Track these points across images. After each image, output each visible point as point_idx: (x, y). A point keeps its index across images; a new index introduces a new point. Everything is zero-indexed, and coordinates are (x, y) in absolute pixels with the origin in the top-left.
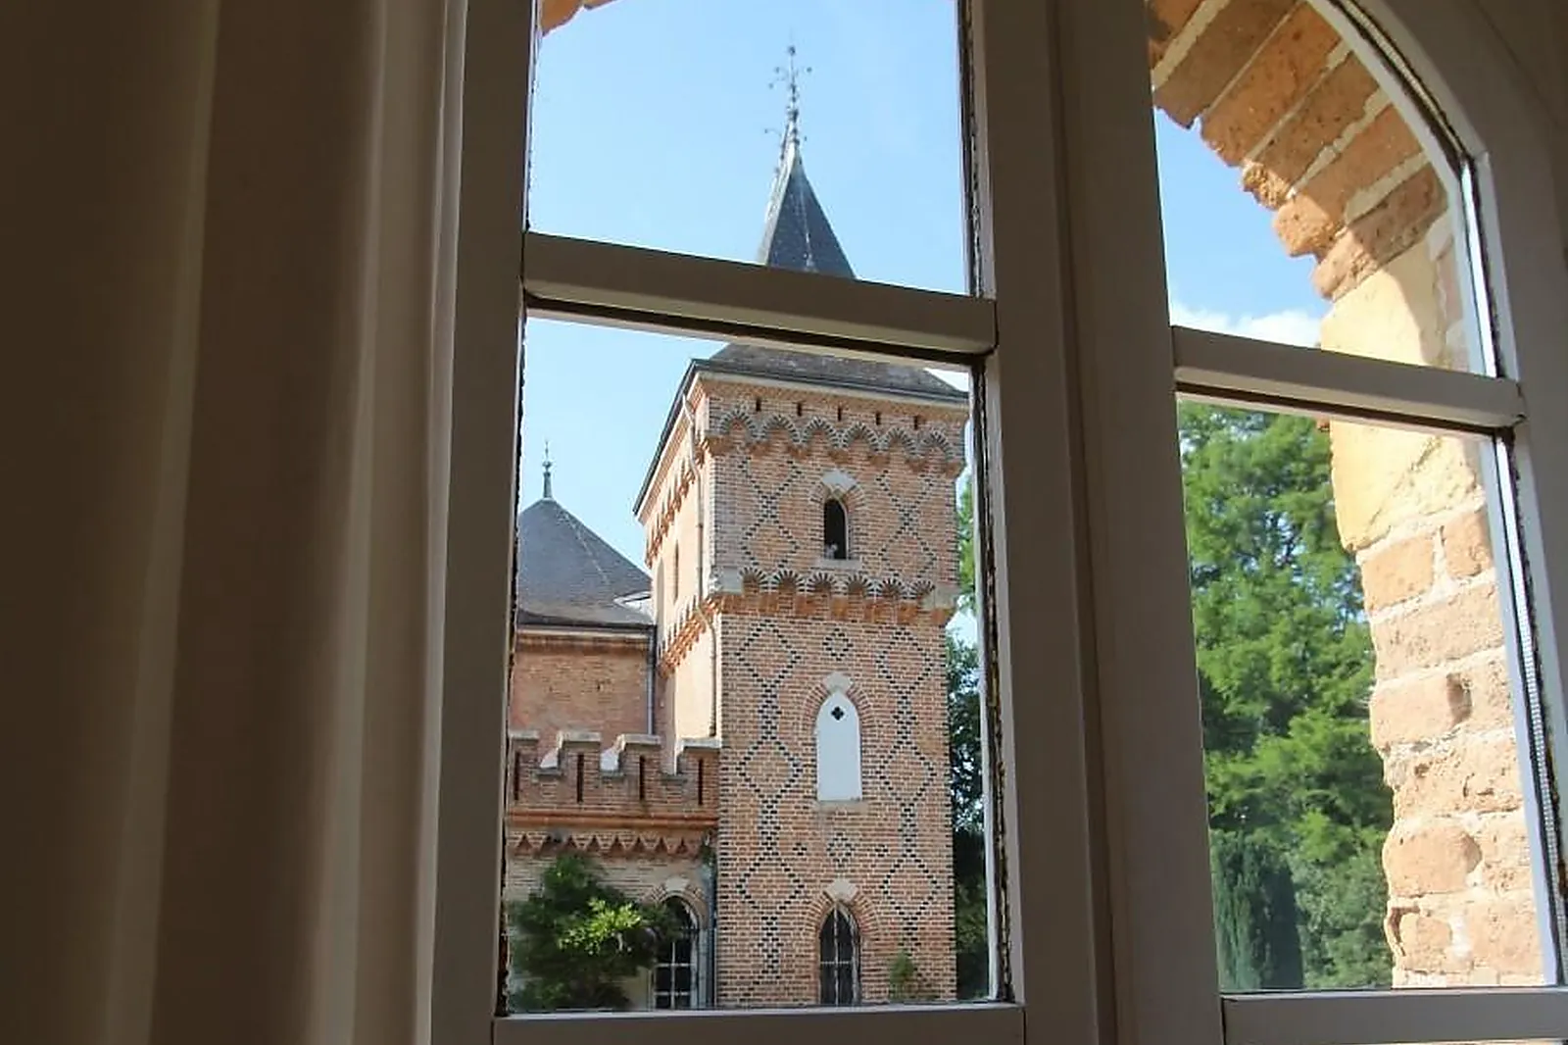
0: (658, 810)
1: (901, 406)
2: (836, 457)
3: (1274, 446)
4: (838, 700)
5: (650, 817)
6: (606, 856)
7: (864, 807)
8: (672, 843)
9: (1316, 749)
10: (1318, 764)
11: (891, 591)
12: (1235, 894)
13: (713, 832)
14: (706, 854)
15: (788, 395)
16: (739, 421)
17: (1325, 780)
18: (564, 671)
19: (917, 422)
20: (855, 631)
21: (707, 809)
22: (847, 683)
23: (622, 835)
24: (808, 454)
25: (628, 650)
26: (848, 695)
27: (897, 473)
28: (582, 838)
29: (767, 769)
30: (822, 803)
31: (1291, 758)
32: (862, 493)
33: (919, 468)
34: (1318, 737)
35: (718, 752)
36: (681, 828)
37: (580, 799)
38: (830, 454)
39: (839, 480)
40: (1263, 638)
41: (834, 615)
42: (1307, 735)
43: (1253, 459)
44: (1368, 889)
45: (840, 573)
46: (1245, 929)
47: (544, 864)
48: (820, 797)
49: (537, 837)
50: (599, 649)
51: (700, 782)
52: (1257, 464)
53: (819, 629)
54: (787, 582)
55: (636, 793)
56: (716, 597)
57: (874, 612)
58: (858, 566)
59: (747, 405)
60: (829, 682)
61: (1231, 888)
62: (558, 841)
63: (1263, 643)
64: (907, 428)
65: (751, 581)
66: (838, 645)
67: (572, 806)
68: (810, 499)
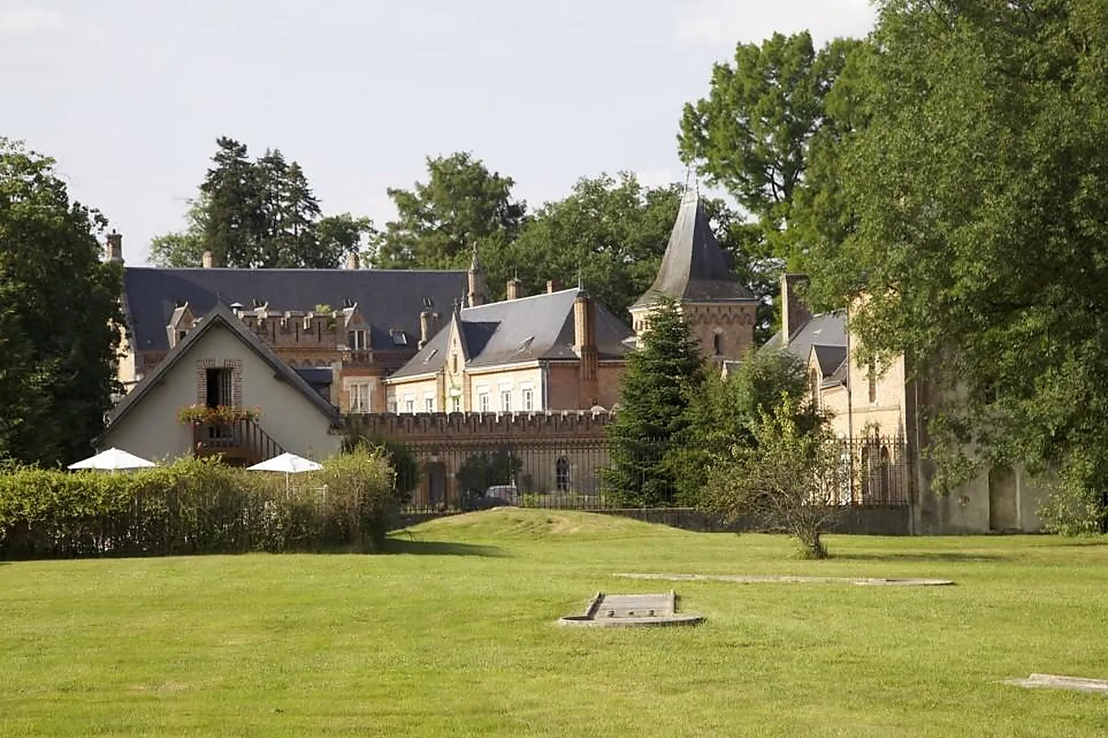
2: (719, 324)
15: (704, 307)
16: (691, 316)
19: (742, 309)
24: (711, 323)
27: (736, 326)
32: (725, 333)
33: (742, 323)
38: (716, 322)
39: (719, 330)
59: (693, 311)
64: (739, 312)
68: (711, 337)
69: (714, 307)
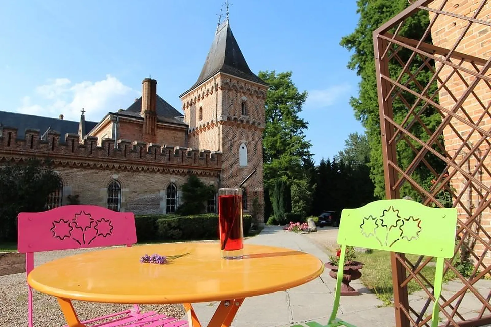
0: (210, 166)
1: (256, 84)
2: (244, 94)
3: (279, 94)
4: (243, 145)
5: (208, 167)
6: (199, 176)
7: (248, 168)
8: (212, 173)
9: (286, 162)
10: (286, 165)
11: (254, 123)
12: (280, 191)
13: (220, 171)
14: (218, 176)
15: (236, 79)
16: (227, 83)
17: (286, 169)
18: (167, 134)
19: (259, 88)
20: (246, 131)
21: (219, 167)
22: (245, 142)
23: (202, 171)
24: (239, 92)
25: (181, 130)
26: (245, 144)
27: (255, 98)
28: (194, 171)
29: (231, 158)
30: (241, 166)
31: (280, 164)
32: (248, 101)
33: (259, 97)
34: (287, 159)
35: (221, 154)
36: (214, 170)
37: (195, 163)
38: (243, 93)
39: (244, 98)
40: (275, 137)
41: (243, 127)
42: (284, 159)
43: (275, 96)
44: (295, 192)
45: (245, 118)
46: (282, 199)
47: (187, 177)
48: (240, 165)
49: (186, 171)
50: (175, 129)
51: (218, 161)
52: (275, 98)
53: (240, 130)
54: (235, 119)
55: (205, 162)
56: (221, 121)
57: (250, 128)
58: (248, 117)
59: (228, 80)
60: (242, 141)
61: (279, 190)
62: (190, 172)
63: (275, 138)
64: (257, 89)
65: (229, 118)
66: (243, 134)
67: (193, 164)
68: (239, 102)
69: (242, 81)
